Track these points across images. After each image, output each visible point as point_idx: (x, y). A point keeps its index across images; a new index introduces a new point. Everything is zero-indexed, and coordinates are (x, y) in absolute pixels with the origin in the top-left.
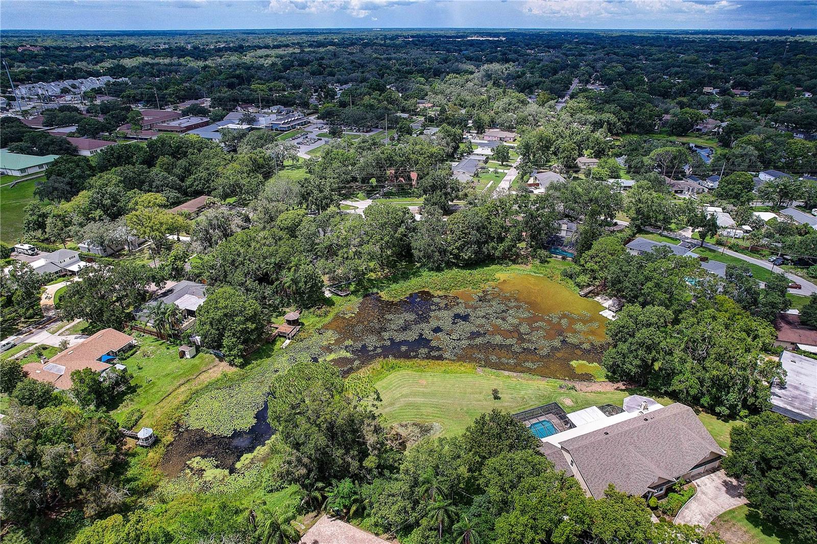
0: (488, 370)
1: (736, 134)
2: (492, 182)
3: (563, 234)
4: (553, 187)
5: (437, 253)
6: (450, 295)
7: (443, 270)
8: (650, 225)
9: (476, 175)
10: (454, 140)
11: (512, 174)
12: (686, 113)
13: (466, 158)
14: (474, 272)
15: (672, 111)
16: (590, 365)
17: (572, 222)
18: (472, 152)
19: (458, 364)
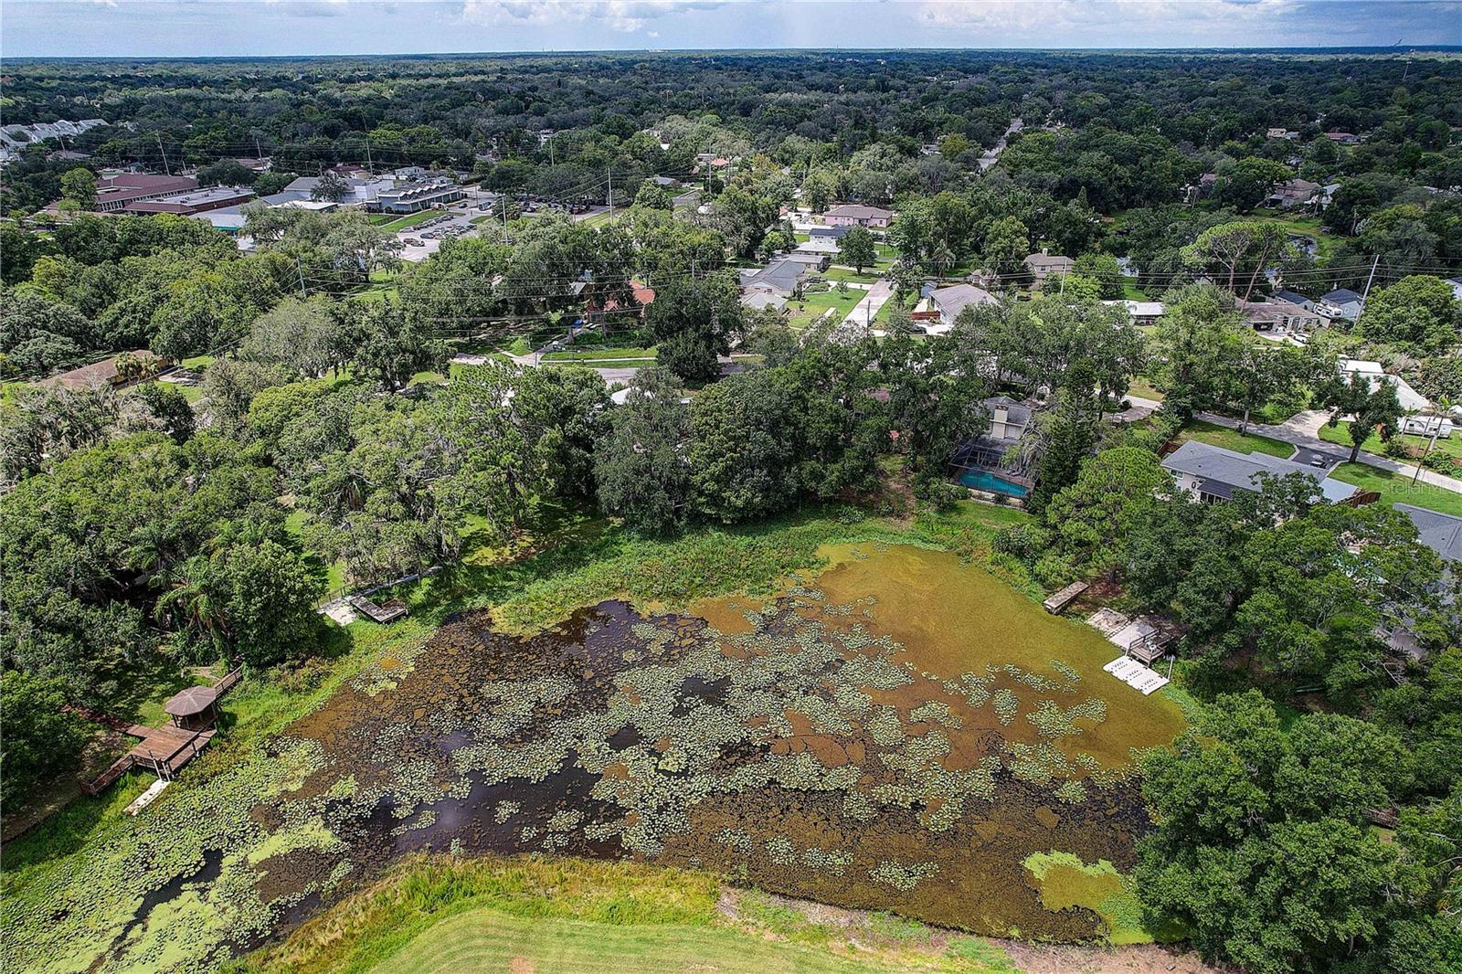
0: (757, 899)
1: (1364, 205)
2: (832, 309)
3: (997, 433)
4: (969, 316)
5: (661, 494)
6: (686, 614)
7: (679, 536)
8: (1214, 407)
9: (798, 295)
10: (753, 221)
11: (879, 296)
12: (1251, 166)
13: (780, 259)
14: (763, 541)
15: (1220, 165)
16: (1090, 870)
17: (1018, 400)
18: (794, 247)
19: (664, 874)
